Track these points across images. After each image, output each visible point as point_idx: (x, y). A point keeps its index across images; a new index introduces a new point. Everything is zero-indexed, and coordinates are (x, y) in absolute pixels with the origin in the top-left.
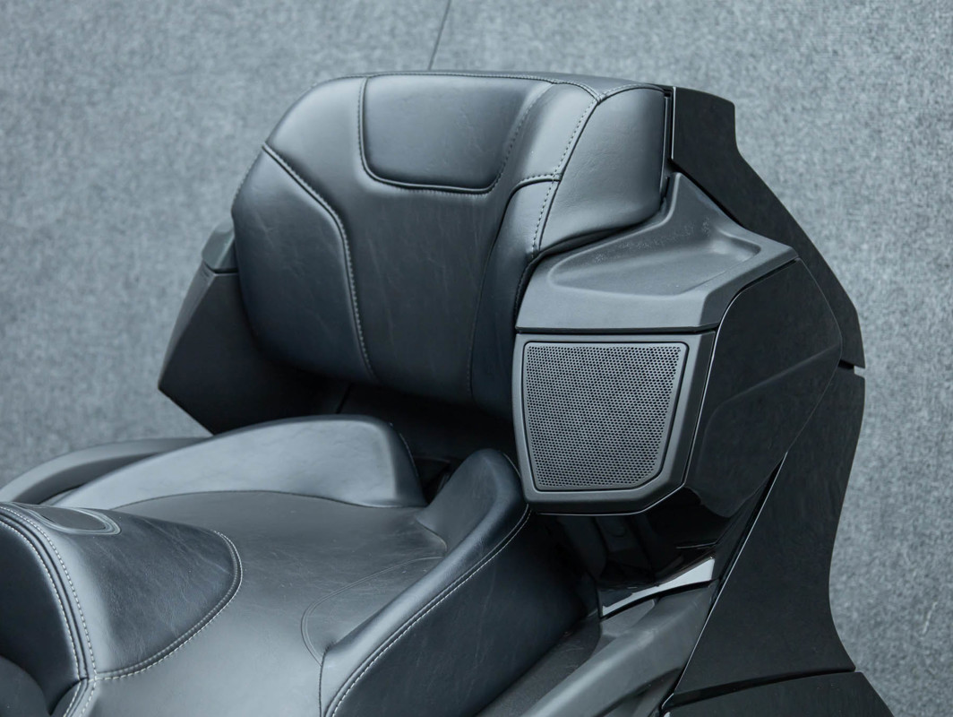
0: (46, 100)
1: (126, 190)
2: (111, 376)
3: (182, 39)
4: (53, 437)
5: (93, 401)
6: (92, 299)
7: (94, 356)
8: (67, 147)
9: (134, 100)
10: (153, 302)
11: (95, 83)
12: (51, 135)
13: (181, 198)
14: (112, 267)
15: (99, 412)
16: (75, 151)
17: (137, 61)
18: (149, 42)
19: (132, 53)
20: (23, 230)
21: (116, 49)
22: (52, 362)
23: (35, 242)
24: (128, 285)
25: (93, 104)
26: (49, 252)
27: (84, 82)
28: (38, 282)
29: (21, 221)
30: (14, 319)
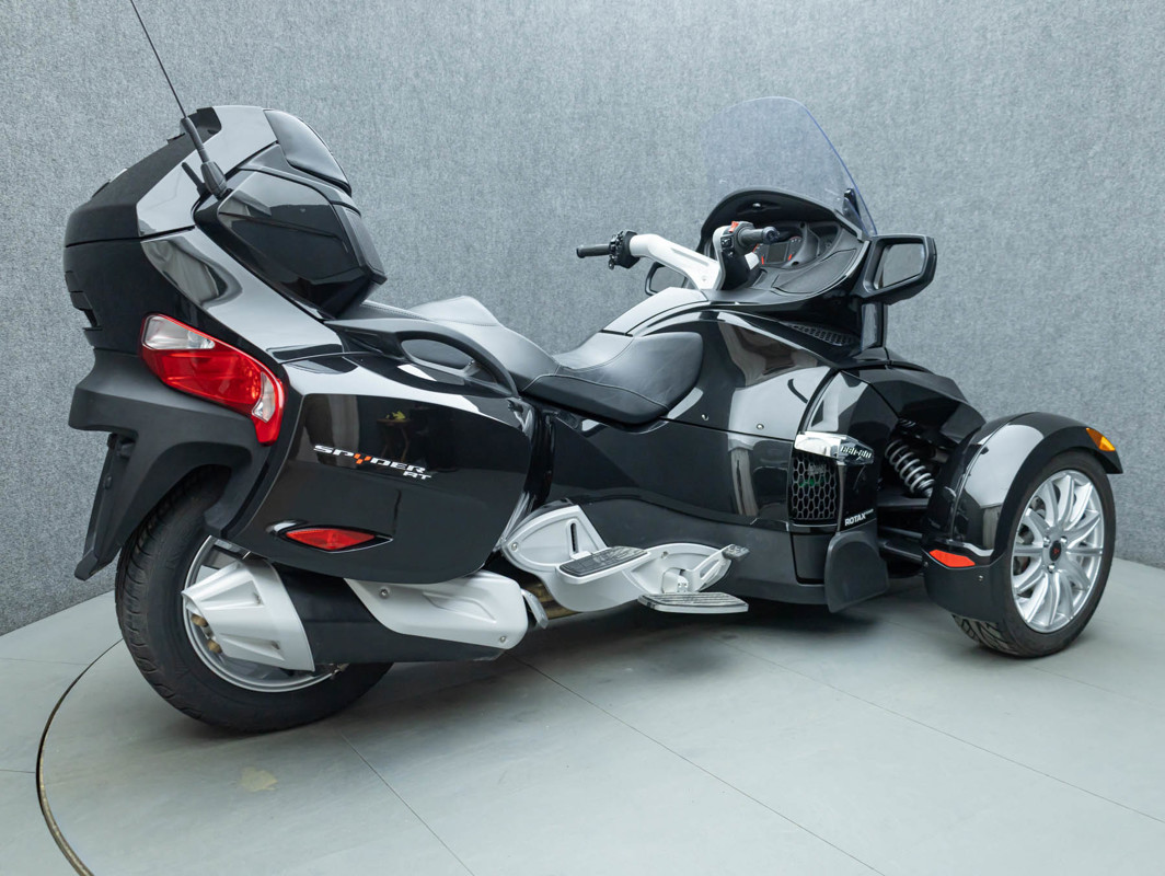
0: (1084, 237)
1: (1118, 273)
2: (1103, 361)
3: (1151, 199)
4: (1074, 389)
5: (1094, 372)
6: (1097, 325)
7: (1096, 352)
8: (1092, 257)
9: (1125, 231)
10: (1126, 324)
11: (1107, 226)
12: (1085, 252)
13: (1144, 274)
14: (1109, 310)
15: (1096, 377)
16: (1095, 258)
17: (1128, 212)
18: (1134, 203)
19: (1126, 210)
20: (1068, 296)
21: (1118, 210)
22: (1076, 355)
23: (1073, 301)
24: (1114, 317)
25: (1105, 236)
26: (1079, 305)
27: (1102, 226)
28: (1073, 319)
29: (1068, 292)
30: (1061, 336)
